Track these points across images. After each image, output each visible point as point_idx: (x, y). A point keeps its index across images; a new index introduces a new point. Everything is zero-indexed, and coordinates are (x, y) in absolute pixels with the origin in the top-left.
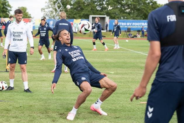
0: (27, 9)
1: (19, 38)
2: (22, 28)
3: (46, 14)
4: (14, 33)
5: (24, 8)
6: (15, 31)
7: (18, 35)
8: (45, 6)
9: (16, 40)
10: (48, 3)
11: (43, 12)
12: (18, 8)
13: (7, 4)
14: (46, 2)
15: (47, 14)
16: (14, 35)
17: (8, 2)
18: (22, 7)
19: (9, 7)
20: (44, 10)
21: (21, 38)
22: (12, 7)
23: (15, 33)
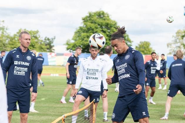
0: (150, 44)
1: (94, 77)
2: (98, 65)
3: (172, 50)
4: (88, 70)
5: (147, 42)
6: (90, 68)
7: (93, 72)
8: (172, 41)
9: (91, 78)
10: (175, 38)
11: (169, 47)
12: (140, 42)
13: (126, 38)
14: (173, 36)
15: (174, 50)
16: (88, 73)
17: (128, 36)
18: (145, 42)
19: (129, 42)
20: (171, 45)
21: (96, 76)
22: (132, 41)
23: (90, 70)
